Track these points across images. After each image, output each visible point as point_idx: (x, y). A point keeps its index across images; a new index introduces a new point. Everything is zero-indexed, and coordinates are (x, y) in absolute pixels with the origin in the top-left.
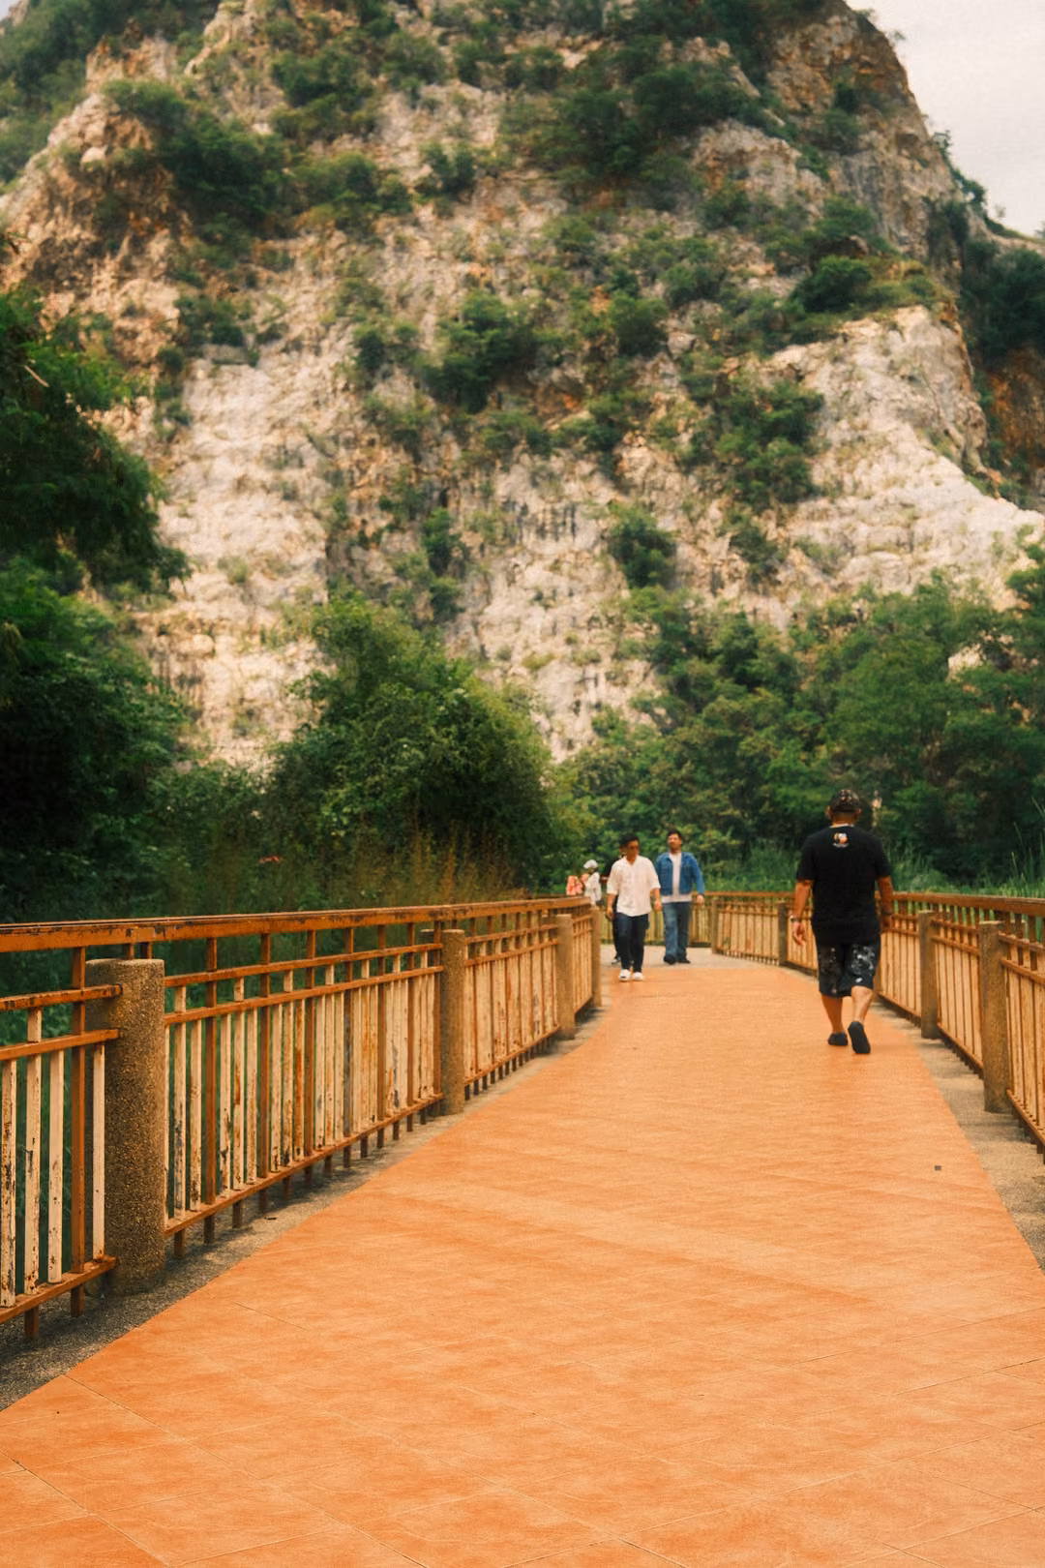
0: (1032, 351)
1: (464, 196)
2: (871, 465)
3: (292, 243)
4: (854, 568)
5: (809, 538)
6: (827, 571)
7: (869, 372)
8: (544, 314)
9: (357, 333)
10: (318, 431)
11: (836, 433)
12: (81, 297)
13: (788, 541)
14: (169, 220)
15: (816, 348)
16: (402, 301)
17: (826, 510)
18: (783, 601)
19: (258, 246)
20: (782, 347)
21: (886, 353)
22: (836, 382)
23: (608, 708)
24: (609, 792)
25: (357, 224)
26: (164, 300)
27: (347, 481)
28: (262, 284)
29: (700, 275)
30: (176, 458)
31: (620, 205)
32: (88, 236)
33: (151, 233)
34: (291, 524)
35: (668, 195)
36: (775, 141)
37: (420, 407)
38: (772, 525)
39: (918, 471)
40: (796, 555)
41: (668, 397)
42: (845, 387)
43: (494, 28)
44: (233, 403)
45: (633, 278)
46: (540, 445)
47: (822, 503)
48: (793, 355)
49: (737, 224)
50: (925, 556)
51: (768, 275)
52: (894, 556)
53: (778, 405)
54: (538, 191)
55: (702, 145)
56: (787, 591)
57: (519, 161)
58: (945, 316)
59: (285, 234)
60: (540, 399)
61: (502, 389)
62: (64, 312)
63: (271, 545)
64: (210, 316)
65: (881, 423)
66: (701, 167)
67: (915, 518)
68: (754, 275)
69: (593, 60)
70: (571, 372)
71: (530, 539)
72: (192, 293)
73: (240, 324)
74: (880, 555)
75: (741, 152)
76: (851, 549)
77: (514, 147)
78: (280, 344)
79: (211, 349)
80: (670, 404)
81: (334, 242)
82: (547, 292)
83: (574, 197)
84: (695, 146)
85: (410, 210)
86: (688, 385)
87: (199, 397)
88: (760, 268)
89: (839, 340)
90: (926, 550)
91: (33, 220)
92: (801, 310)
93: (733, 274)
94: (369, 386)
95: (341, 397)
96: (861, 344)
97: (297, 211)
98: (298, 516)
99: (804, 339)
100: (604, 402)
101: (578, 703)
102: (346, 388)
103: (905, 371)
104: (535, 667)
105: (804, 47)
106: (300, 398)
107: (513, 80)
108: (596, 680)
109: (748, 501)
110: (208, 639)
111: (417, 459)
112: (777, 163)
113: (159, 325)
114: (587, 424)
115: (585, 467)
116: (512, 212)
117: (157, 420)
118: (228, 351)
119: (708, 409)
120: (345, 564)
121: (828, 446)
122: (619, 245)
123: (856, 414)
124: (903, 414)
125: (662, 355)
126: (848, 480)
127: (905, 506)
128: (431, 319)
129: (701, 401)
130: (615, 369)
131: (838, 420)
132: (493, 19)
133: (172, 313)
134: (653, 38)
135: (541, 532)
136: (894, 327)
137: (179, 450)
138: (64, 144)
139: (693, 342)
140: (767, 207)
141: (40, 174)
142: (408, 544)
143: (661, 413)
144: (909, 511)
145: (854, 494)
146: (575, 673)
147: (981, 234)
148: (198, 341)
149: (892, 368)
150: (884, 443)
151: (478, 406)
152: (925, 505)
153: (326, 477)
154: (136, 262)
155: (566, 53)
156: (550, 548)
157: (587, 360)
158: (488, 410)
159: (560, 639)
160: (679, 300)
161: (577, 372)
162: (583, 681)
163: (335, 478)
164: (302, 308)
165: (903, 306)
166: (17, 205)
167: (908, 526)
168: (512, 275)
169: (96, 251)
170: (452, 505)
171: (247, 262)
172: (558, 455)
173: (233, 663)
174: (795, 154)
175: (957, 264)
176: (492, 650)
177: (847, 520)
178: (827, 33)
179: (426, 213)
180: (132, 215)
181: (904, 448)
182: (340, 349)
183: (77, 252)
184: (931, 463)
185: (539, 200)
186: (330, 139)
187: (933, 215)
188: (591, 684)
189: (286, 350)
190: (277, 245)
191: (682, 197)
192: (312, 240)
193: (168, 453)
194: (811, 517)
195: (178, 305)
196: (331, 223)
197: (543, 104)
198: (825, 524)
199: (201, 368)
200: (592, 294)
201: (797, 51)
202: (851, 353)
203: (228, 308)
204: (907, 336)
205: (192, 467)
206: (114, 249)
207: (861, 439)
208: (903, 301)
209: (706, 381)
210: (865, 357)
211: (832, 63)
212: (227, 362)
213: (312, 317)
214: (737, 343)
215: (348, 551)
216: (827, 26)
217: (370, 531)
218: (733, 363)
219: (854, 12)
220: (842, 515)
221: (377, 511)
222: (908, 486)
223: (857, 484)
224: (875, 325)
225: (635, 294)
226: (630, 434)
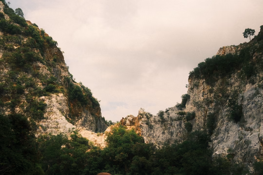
0: (77, 100)
2: (53, 115)
4: (49, 130)
5: (42, 125)
6: (44, 130)
7: (54, 102)
8: (5, 85)
11: (48, 110)
13: (39, 125)
15: (47, 97)
17: (45, 121)
18: (37, 134)
20: (42, 96)
21: (57, 99)
22: (49, 102)
29: (31, 83)
31: (20, 71)
35: (27, 70)
36: (44, 66)
38: (37, 122)
39: (59, 117)
40: (40, 127)
41: (23, 101)
42: (50, 104)
43: (4, 40)
45: (20, 82)
46: (2, 105)
47: (45, 120)
48: (43, 97)
49: (37, 77)
50: (59, 130)
51: (41, 85)
52: (54, 129)
53: (40, 105)
54: (7, 66)
55: (33, 64)
56: (38, 132)
57: (5, 61)
58: (65, 95)
60: (3, 98)
65: (55, 109)
66: (33, 67)
67: (58, 124)
68: (39, 85)
69: (18, 48)
70: (9, 95)
74: (52, 129)
75: (39, 66)
76: (48, 127)
77: (4, 59)
80: (24, 102)
82: (6, 82)
83: (13, 68)
84: (32, 64)
86: (26, 99)
88: (40, 84)
89: (50, 96)
90: (59, 129)
92: (45, 91)
93: (36, 84)
96: (53, 97)
99: (45, 95)
100: (13, 100)
103: (59, 102)
105: (50, 51)
107: (6, 48)
109: (34, 118)
112: (44, 69)
114: (10, 103)
115: (9, 110)
116: (2, 69)
119: (29, 104)
121: (46, 112)
122: (19, 76)
123: (51, 108)
124: (58, 108)
125: (23, 94)
126: (49, 117)
127: (57, 122)
129: (28, 102)
130: (16, 96)
131: (49, 108)
132: (4, 39)
134: (28, 47)
136: (58, 96)
139: (28, 93)
140: (42, 75)
143: (22, 103)
144: (57, 123)
145: (50, 119)
147: (71, 82)
149: (57, 102)
150: (55, 112)
152: (60, 122)
155: (15, 47)
157: (12, 93)
160: (27, 87)
161: (10, 95)
165: (60, 93)
167: (57, 125)
172: (5, 107)
174: (47, 68)
175: (67, 86)
177: (48, 123)
178: (53, 50)
181: (58, 113)
184: (61, 116)
185: (7, 67)
187: (65, 78)
191: (29, 71)
194: (43, 122)
197: (10, 53)
198: (45, 123)
200: (14, 84)
201: (49, 52)
202: (52, 99)
204: (60, 97)
207: (52, 111)
208: (60, 92)
209: (30, 99)
210: (54, 99)
211: (53, 54)
214: (35, 94)
216: (53, 49)
218: (34, 97)
219: (58, 48)
220: (48, 122)
222: (58, 119)
223: (50, 118)
224: (55, 95)
225: (20, 85)
226: (17, 106)
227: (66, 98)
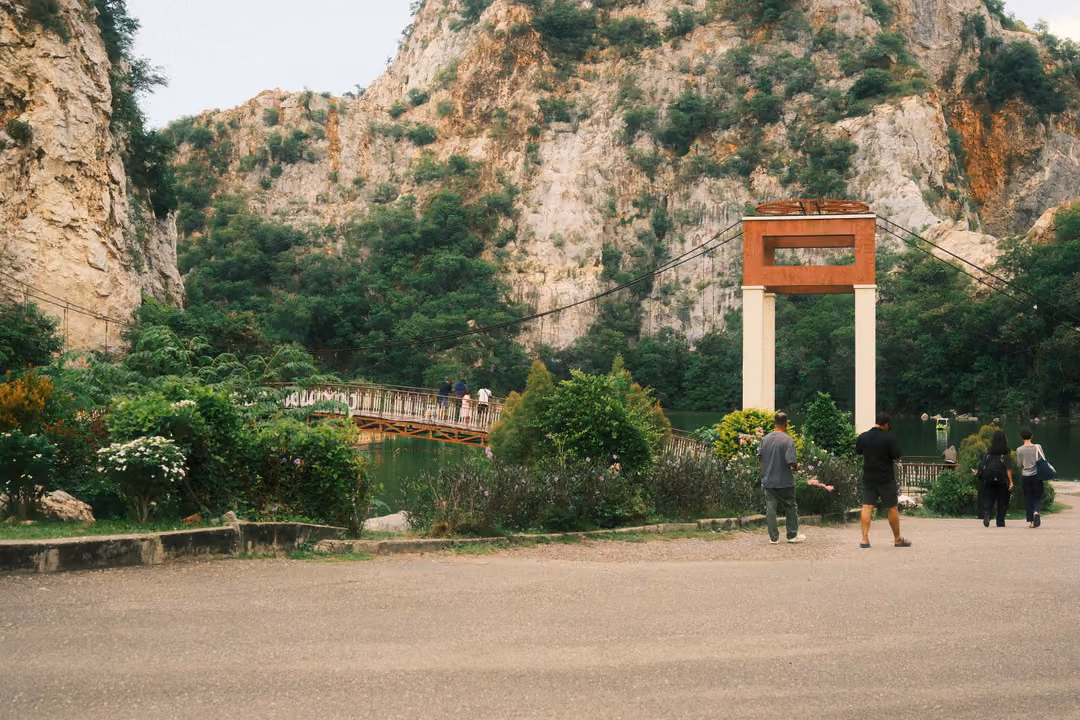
1: (688, 36)
2: (876, 185)
3: (598, 66)
7: (882, 133)
8: (722, 101)
9: (626, 114)
10: (604, 167)
11: (862, 166)
12: (494, 99)
14: (538, 57)
15: (858, 119)
16: (652, 94)
18: (823, 256)
19: (581, 68)
20: (842, 118)
21: (893, 122)
22: (865, 138)
23: (733, 310)
24: (717, 353)
25: (632, 53)
26: (532, 100)
27: (617, 192)
28: (581, 89)
29: (803, 79)
30: (533, 183)
31: (769, 39)
32: (498, 69)
33: (528, 64)
34: (588, 216)
35: (794, 32)
37: (656, 153)
39: (897, 189)
41: (780, 146)
42: (869, 142)
44: (564, 153)
45: (769, 81)
46: (715, 171)
48: (847, 123)
49: (828, 48)
51: (840, 77)
53: (836, 151)
54: (726, 32)
57: (718, 16)
58: (930, 99)
59: (595, 61)
60: (718, 146)
61: (698, 142)
62: (484, 108)
63: (576, 227)
64: (555, 107)
65: (884, 162)
66: (813, 17)
67: (891, 215)
68: (833, 78)
70: (733, 133)
71: (706, 221)
72: (546, 95)
73: (570, 111)
75: (835, 7)
77: (715, 8)
78: (589, 121)
79: (554, 125)
80: (781, 150)
81: (619, 65)
82: (725, 89)
83: (744, 35)
85: (661, 45)
86: (791, 140)
87: (547, 151)
88: (837, 74)
89: (871, 115)
91: (471, 62)
92: (854, 97)
93: (821, 77)
94: (631, 143)
95: (617, 149)
96: (882, 117)
97: (602, 49)
98: (591, 212)
99: (852, 114)
100: (748, 149)
101: (720, 307)
102: (619, 144)
103: (901, 132)
104: (701, 287)
106: (597, 150)
108: (730, 294)
110: (542, 275)
111: (652, 180)
112: (853, 13)
113: (529, 115)
114: (737, 161)
115: (737, 184)
116: (711, 45)
117: (526, 164)
118: (563, 125)
119: (800, 153)
120: (613, 234)
121: (857, 173)
122: (765, 61)
123: (873, 157)
124: (896, 157)
125: (780, 123)
126: (864, 192)
127: (887, 208)
128: (665, 105)
129: (796, 149)
130: (755, 132)
131: (864, 159)
133: (536, 108)
135: (712, 218)
137: (536, 180)
138: (487, 21)
139: (798, 115)
140: (846, 38)
141: (474, 37)
142: (645, 225)
143: (776, 155)
144: (888, 211)
146: (718, 291)
147: (994, 31)
148: (548, 121)
149: (894, 131)
150: (884, 173)
151: (686, 151)
152: (896, 209)
153: (606, 191)
154: (520, 80)
156: (716, 227)
157: (742, 126)
158: (690, 154)
159: (715, 274)
160: (790, 94)
161: (736, 133)
162: (723, 295)
163: (611, 192)
164: (600, 102)
165: (906, 95)
166: (464, 53)
167: (887, 219)
168: (709, 80)
169: (501, 75)
170: (669, 203)
171: (577, 76)
172: (723, 178)
173: (553, 286)
174: (864, 7)
175: (977, 50)
176: (681, 279)
179: (666, 47)
180: (519, 56)
181: (894, 176)
182: (618, 123)
183: (492, 76)
184: (905, 184)
185: (727, 37)
186: (622, 7)
187: (965, 23)
188: (727, 297)
189: (591, 124)
190: (591, 67)
191: (802, 33)
192: (609, 64)
193: (530, 180)
195: (539, 103)
196: (619, 54)
199: (549, 134)
200: (748, 90)
202: (875, 123)
203: (564, 103)
204: (906, 113)
205: (540, 188)
206: (510, 73)
207: (874, 170)
208: (907, 93)
209: (801, 138)
210: (882, 125)
212: (562, 131)
213: (605, 106)
214: (820, 116)
215: (615, 228)
217: (626, 219)
218: (816, 127)
221: (631, 207)
222: (891, 198)
223: (868, 196)
224: (890, 107)
225: (768, 91)
226: (759, 167)
227: (930, 110)
